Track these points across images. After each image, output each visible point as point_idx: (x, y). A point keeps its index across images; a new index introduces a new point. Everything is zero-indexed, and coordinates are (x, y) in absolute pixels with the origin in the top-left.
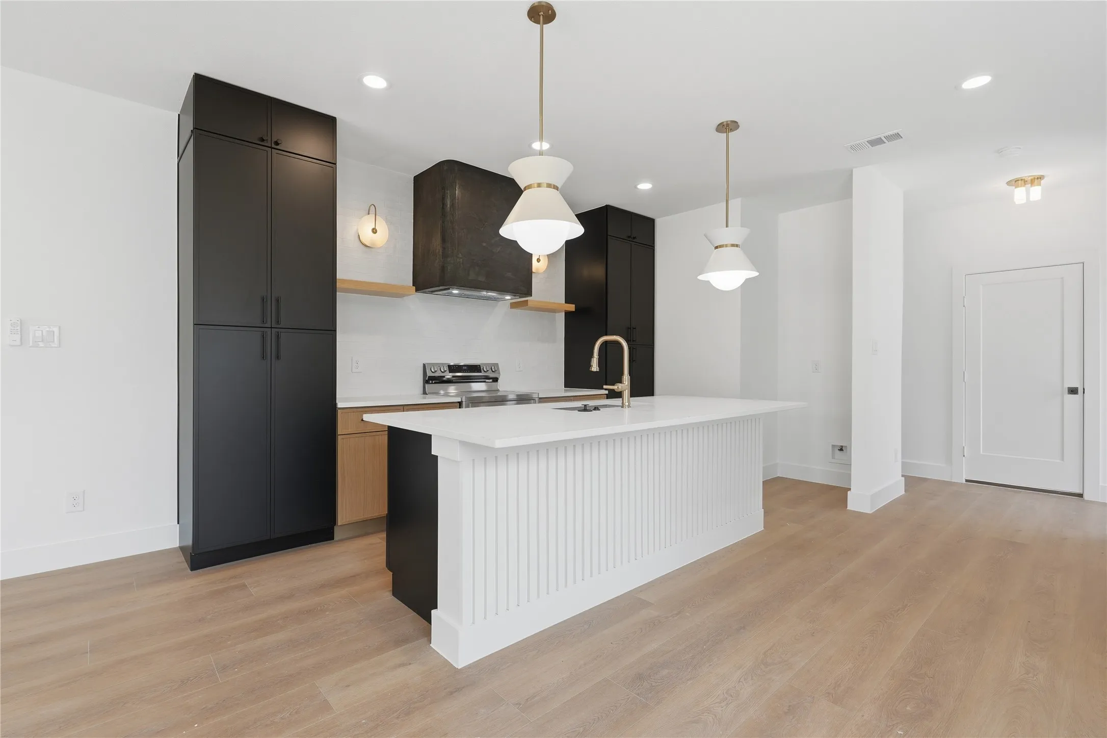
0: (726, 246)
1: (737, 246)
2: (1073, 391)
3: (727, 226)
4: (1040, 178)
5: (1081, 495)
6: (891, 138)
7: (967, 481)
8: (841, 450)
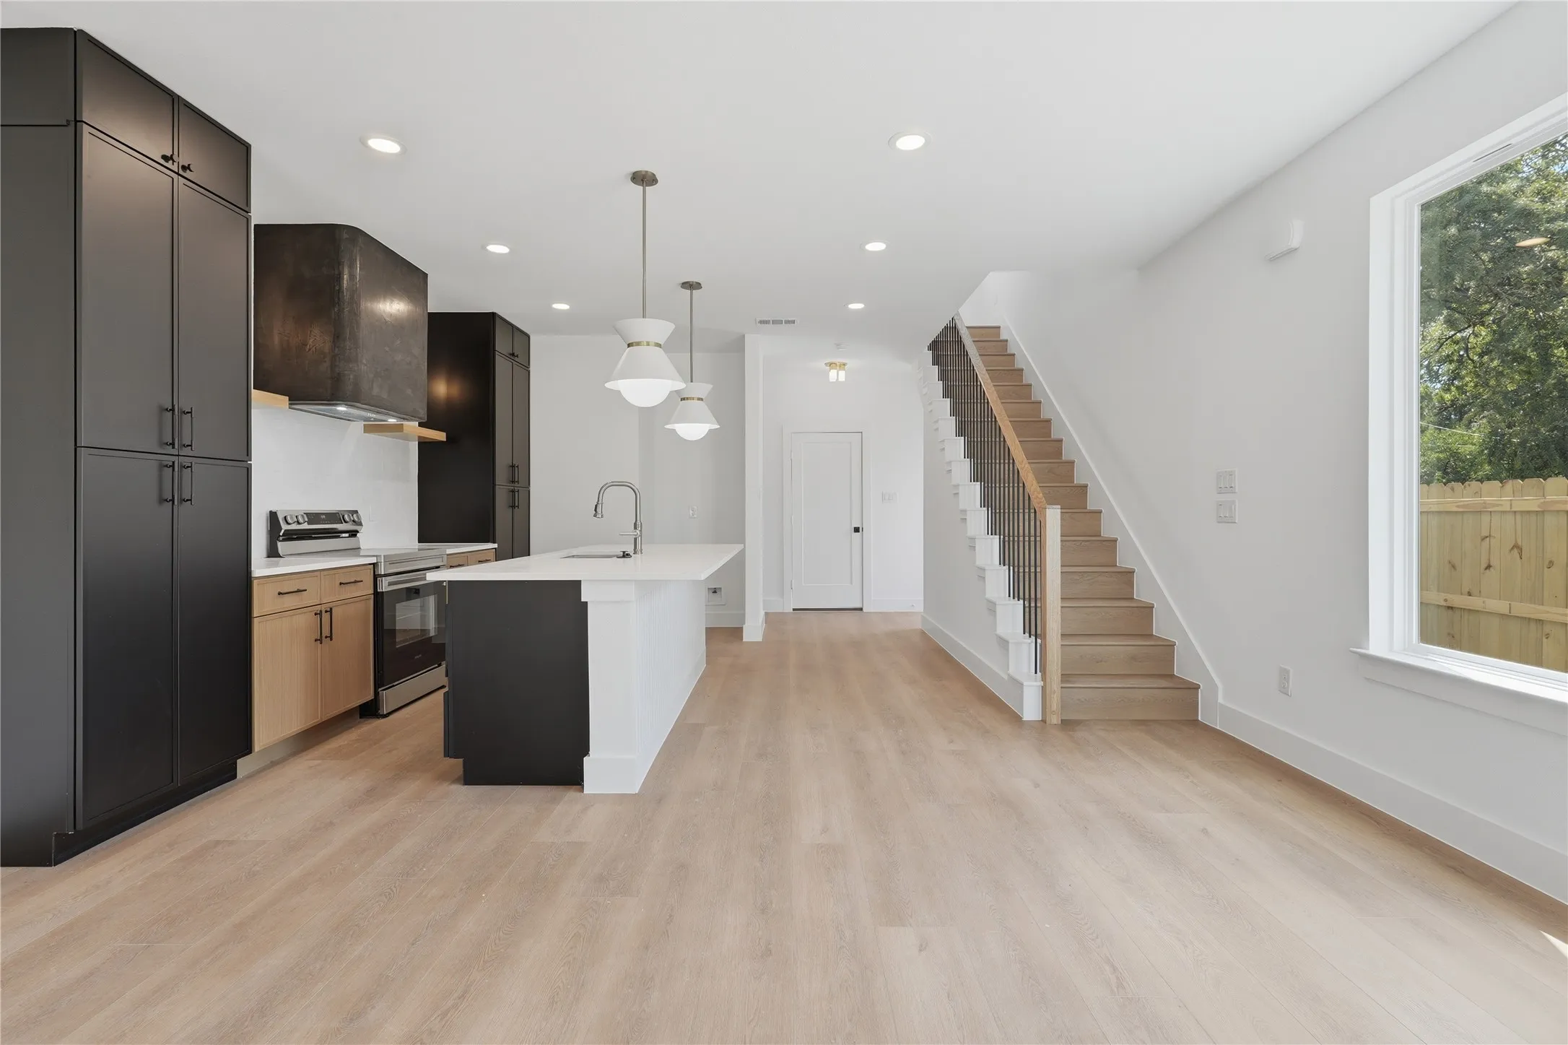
0: (693, 399)
1: (702, 399)
2: (857, 530)
3: (692, 382)
4: (844, 365)
5: (861, 609)
6: (788, 322)
7: (794, 610)
8: (715, 592)
